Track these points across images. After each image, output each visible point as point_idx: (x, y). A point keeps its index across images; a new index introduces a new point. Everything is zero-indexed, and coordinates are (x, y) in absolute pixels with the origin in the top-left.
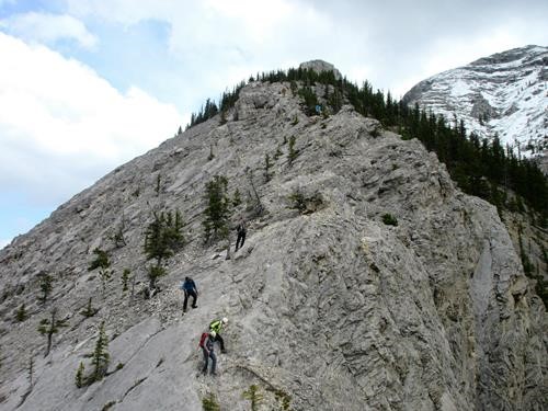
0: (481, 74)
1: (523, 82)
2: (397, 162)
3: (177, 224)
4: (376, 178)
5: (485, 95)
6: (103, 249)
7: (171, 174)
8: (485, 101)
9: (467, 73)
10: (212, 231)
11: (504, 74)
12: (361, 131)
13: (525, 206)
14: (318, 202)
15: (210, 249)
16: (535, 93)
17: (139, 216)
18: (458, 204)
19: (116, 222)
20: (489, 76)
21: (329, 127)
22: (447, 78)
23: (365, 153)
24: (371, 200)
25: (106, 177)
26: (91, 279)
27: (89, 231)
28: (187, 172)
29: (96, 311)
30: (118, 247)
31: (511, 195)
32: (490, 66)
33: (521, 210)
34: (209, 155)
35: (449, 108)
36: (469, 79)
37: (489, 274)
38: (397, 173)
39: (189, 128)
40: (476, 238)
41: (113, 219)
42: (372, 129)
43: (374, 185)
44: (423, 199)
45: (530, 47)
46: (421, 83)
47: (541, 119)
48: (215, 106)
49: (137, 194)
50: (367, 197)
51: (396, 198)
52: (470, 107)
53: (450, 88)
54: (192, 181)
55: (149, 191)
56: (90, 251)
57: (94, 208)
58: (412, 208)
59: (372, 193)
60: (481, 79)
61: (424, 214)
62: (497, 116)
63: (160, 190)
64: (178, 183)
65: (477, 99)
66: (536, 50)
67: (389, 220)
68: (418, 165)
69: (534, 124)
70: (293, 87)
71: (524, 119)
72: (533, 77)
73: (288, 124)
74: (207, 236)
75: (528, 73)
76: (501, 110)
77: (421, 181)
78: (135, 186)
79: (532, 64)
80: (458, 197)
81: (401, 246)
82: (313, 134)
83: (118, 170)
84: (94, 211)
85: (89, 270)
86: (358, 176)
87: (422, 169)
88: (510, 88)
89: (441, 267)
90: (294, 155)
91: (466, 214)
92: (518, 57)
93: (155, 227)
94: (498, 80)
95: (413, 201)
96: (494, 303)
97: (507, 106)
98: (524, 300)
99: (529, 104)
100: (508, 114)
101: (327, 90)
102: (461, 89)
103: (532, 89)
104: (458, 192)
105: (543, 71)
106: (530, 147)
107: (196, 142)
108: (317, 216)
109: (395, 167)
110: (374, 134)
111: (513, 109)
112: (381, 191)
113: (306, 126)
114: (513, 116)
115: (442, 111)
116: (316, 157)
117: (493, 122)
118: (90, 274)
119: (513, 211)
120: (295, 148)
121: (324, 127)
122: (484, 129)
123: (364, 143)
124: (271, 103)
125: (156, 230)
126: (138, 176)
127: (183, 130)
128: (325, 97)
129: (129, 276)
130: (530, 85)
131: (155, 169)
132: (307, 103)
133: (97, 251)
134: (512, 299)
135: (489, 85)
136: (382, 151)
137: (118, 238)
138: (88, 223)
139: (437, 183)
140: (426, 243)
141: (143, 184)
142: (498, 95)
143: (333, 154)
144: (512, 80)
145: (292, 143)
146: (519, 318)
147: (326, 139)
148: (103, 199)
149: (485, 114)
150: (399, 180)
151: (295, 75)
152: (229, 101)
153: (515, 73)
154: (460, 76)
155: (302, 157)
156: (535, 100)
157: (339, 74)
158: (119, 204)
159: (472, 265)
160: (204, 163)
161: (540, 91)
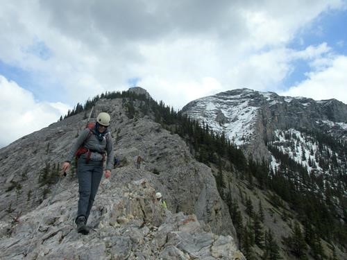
0: (221, 100)
1: (241, 106)
2: (167, 145)
3: (58, 169)
4: (156, 152)
5: (223, 111)
6: (15, 180)
7: (56, 143)
8: (223, 114)
9: (214, 99)
10: (75, 174)
11: (232, 101)
12: (152, 129)
13: (234, 169)
14: (125, 162)
15: (73, 182)
16: (246, 112)
17: (36, 164)
18: (192, 166)
19: (23, 167)
20: (225, 101)
21: (137, 126)
22: (204, 100)
23: (152, 140)
24: (153, 162)
25: (16, 141)
26: (7, 196)
27: (6, 171)
28: (64, 142)
29: (13, 210)
30: (23, 180)
31: (228, 163)
32: (225, 97)
33: (232, 171)
34: (76, 134)
35: (205, 116)
36: (215, 102)
37: (204, 200)
38: (166, 150)
39: (66, 117)
40: (200, 182)
41: (21, 165)
42: (157, 128)
43: (155, 155)
44: (177, 163)
45: (244, 89)
46: (191, 102)
47: (248, 125)
48: (82, 107)
49: (35, 152)
50: (151, 161)
51: (164, 162)
52: (215, 116)
53: (206, 106)
54: (66, 148)
55: (42, 151)
56: (7, 182)
57: (11, 159)
58: (171, 167)
59: (154, 159)
60: (221, 102)
61: (176, 170)
62: (228, 122)
63: (49, 151)
64: (59, 148)
65: (219, 113)
66: (247, 91)
67: (156, 172)
68: (176, 147)
69: (245, 127)
70: (124, 101)
71: (241, 124)
72: (246, 104)
73: (118, 122)
74: (72, 176)
75: (243, 102)
76: (230, 119)
77: (176, 154)
78: (35, 148)
79: (245, 98)
80: (193, 163)
81: (159, 183)
82: (129, 129)
83: (23, 138)
84: (10, 160)
85: (6, 191)
86: (148, 151)
87: (177, 149)
88: (235, 109)
89: (182, 195)
90: (119, 138)
91: (196, 171)
92: (239, 94)
93: (46, 170)
94: (229, 104)
95: (172, 164)
96: (206, 214)
97: (233, 117)
98: (220, 213)
99: (243, 117)
100: (233, 121)
101: (141, 104)
102: (211, 107)
103: (245, 110)
104: (194, 160)
105: (250, 101)
106: (243, 139)
107: (70, 127)
108: (124, 169)
109: (165, 147)
110: (158, 131)
111: (236, 119)
112: (158, 158)
113: (126, 124)
114: (236, 122)
115: (201, 117)
116: (129, 140)
117: (226, 125)
118: (7, 194)
119: (228, 171)
120: (119, 135)
121: (135, 126)
122: (222, 128)
123: (153, 135)
124: (111, 110)
125: (46, 172)
126: (37, 143)
127: (63, 118)
128: (140, 107)
129: (32, 194)
130: (244, 108)
131: (47, 140)
132: (129, 111)
133: (11, 182)
134: (214, 212)
135: (225, 106)
136: (160, 139)
137: (23, 175)
138: (6, 166)
139: (183, 156)
140: (175, 183)
141: (39, 147)
142: (229, 111)
143: (138, 139)
144: (236, 105)
145: (119, 132)
146: (217, 221)
147: (135, 132)
148: (16, 154)
149: (222, 120)
150: (166, 154)
151: (125, 94)
152: (90, 105)
153: (237, 101)
154: (210, 100)
155: (122, 140)
156: (246, 115)
157: (149, 95)
158: (25, 157)
159: (197, 195)
160: (73, 138)
161: (248, 111)
